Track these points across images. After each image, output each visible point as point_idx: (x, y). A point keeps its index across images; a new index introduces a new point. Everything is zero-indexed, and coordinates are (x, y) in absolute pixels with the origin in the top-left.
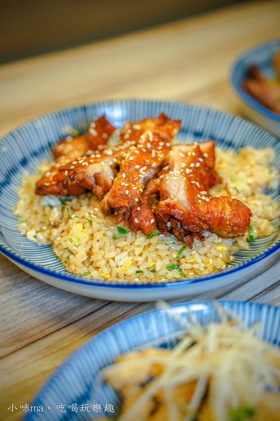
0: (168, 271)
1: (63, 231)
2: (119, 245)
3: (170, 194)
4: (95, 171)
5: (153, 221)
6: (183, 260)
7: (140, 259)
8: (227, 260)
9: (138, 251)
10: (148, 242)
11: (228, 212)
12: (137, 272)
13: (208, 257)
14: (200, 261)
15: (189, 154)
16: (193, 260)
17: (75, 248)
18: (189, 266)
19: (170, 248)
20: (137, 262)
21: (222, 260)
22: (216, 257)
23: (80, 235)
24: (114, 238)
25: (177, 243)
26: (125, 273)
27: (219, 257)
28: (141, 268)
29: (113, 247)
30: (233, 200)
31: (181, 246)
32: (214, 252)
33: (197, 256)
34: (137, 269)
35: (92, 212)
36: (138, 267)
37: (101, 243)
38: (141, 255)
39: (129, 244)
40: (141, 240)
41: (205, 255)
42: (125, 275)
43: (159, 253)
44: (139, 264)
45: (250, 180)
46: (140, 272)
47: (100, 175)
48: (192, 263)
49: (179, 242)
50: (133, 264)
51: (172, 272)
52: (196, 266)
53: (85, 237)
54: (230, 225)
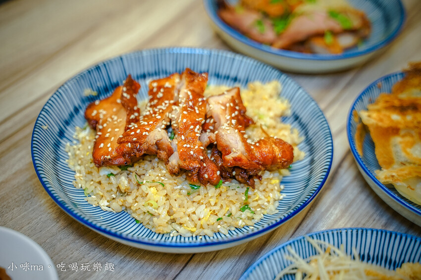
0: (242, 213)
1: (137, 197)
2: (195, 200)
3: (232, 148)
4: (156, 138)
5: (218, 173)
6: (250, 200)
7: (217, 208)
8: (280, 190)
9: (213, 202)
10: (218, 191)
11: (278, 152)
12: (217, 220)
13: (266, 192)
14: (263, 197)
15: (228, 105)
16: (257, 198)
17: (156, 211)
18: (255, 204)
19: (237, 192)
20: (214, 211)
21: (278, 191)
22: (272, 190)
23: (156, 197)
24: (189, 194)
25: (240, 186)
26: (208, 223)
27: (275, 189)
28: (220, 216)
29: (190, 203)
30: (275, 139)
31: (245, 189)
32: (270, 187)
33: (259, 193)
34: (217, 218)
35: (160, 175)
36: (216, 215)
37: (179, 201)
38: (216, 204)
39: (204, 197)
40: (212, 191)
41: (264, 190)
42: (208, 225)
43: (231, 199)
44: (216, 212)
45: (272, 114)
46: (219, 219)
47: (161, 141)
48: (257, 201)
49: (242, 185)
50: (211, 213)
51: (244, 212)
52: (260, 202)
53: (161, 199)
54: (281, 162)
